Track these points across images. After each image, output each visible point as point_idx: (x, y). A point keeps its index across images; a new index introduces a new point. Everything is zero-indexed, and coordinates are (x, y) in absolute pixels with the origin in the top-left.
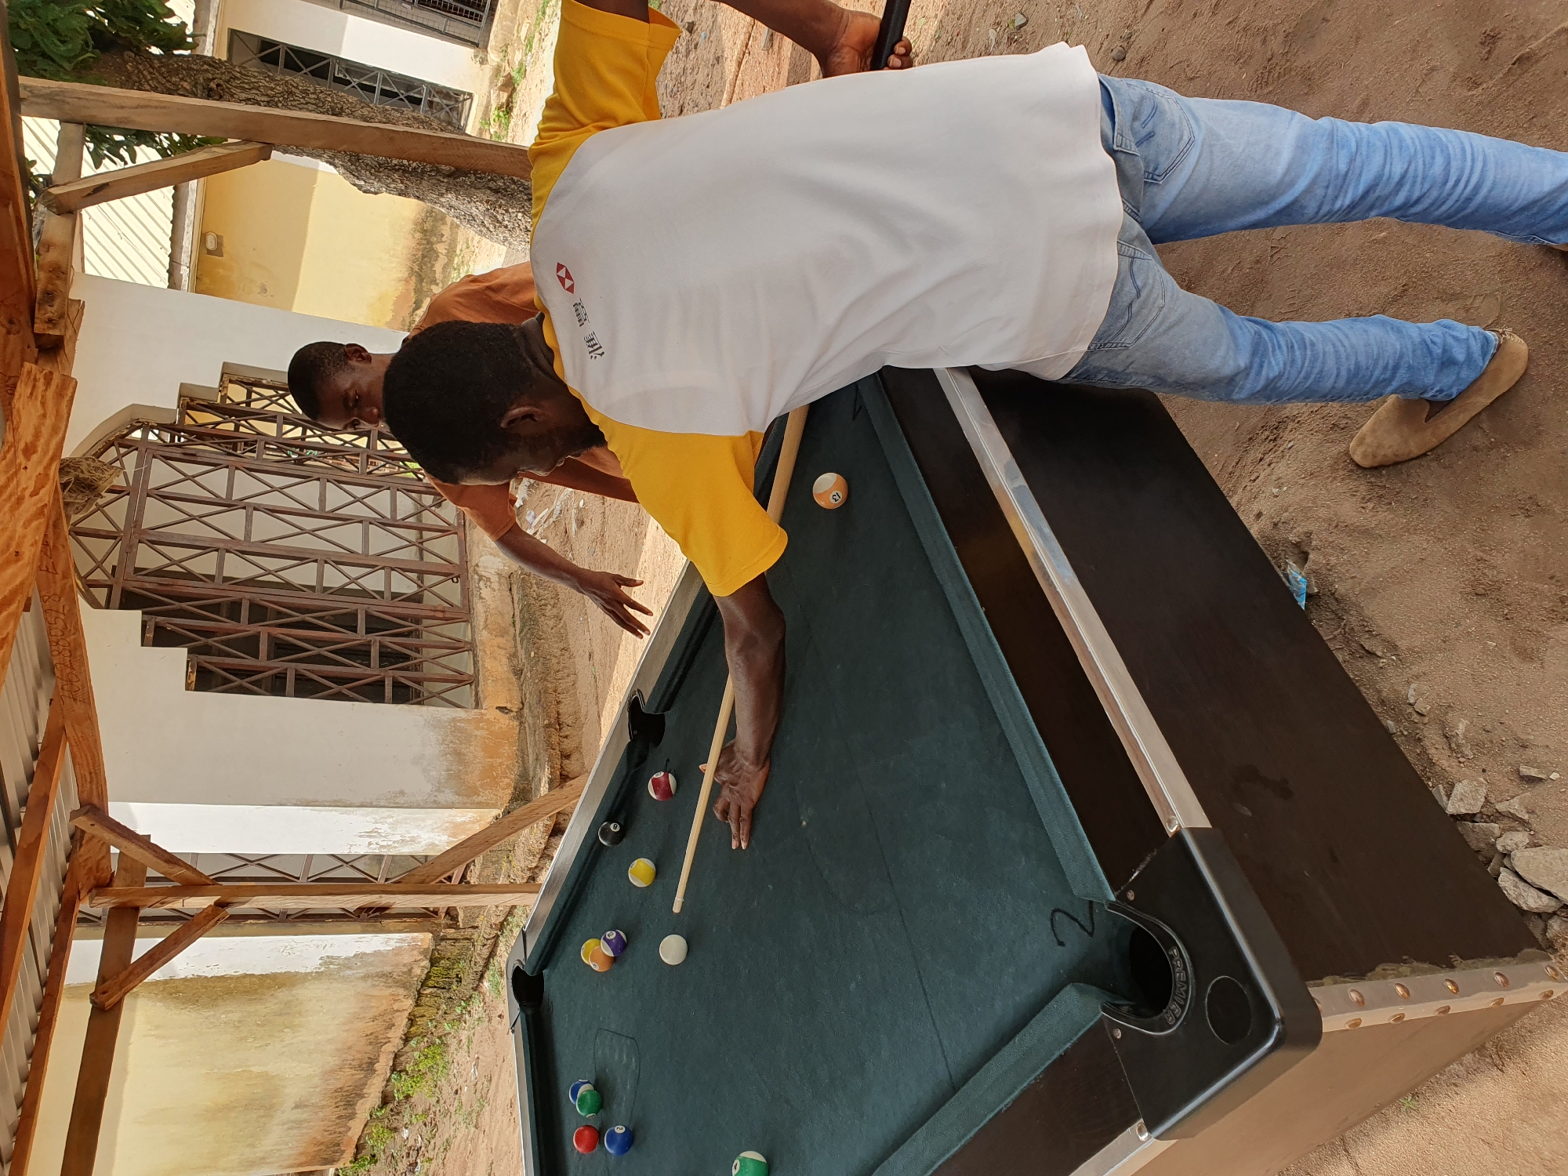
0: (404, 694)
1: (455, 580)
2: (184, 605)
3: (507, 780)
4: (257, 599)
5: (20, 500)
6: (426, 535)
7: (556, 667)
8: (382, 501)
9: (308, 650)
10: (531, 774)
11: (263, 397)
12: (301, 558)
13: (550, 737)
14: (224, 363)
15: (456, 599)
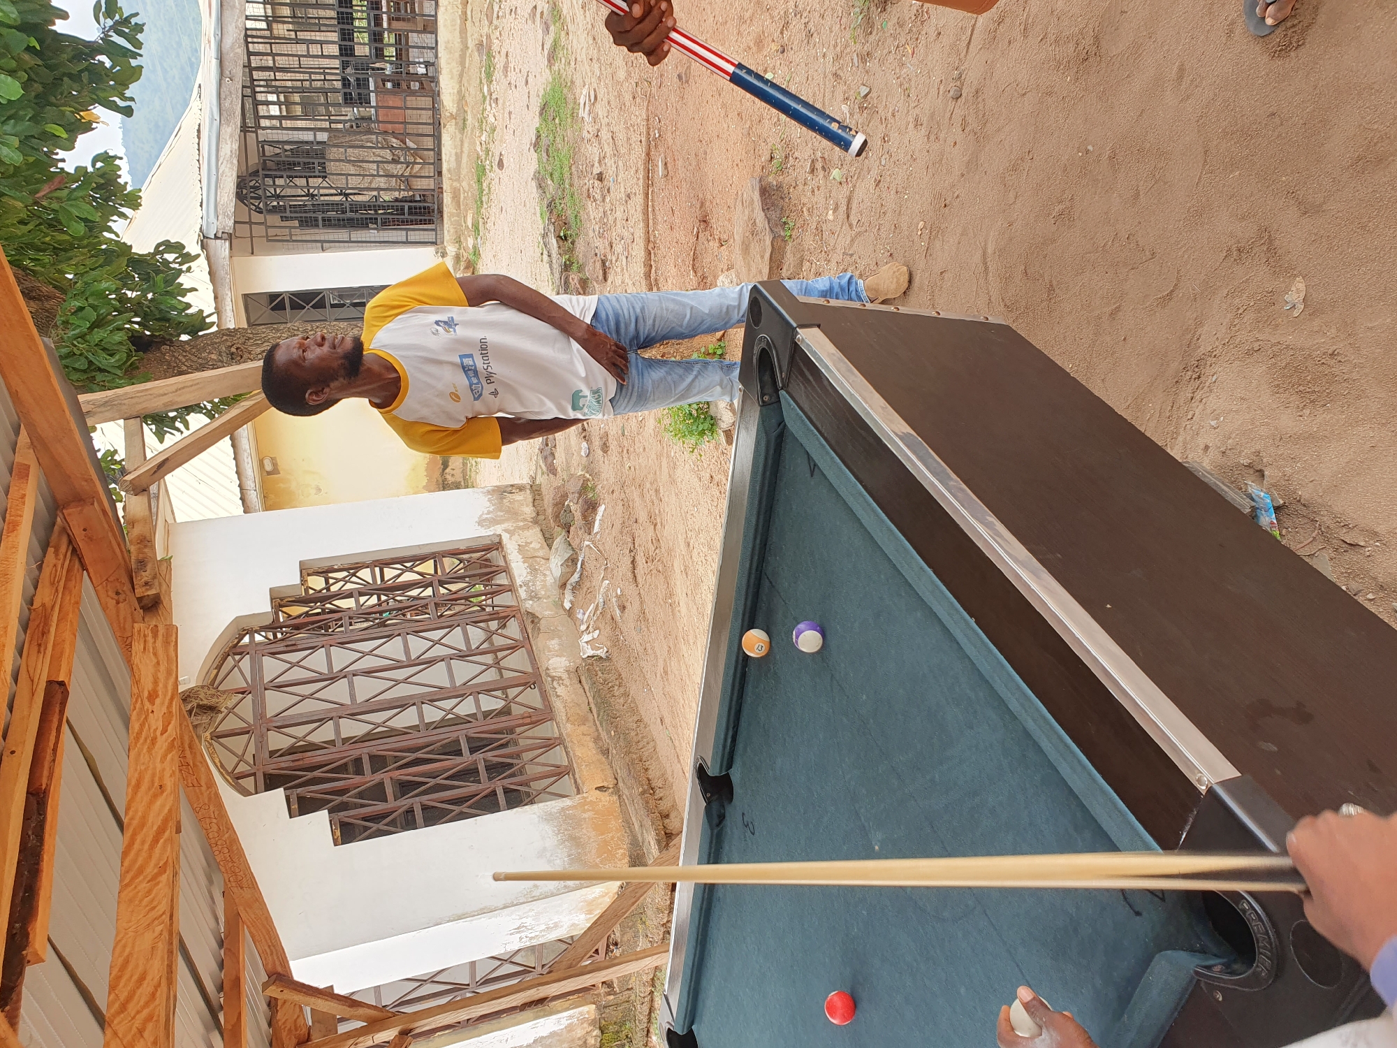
0: (515, 799)
1: (532, 686)
2: (317, 773)
3: (622, 851)
4: (374, 751)
5: (154, 741)
6: (500, 655)
7: (635, 739)
8: (456, 638)
9: (428, 783)
10: (640, 839)
11: (338, 580)
12: (401, 705)
13: (647, 802)
14: (300, 562)
15: (538, 703)
